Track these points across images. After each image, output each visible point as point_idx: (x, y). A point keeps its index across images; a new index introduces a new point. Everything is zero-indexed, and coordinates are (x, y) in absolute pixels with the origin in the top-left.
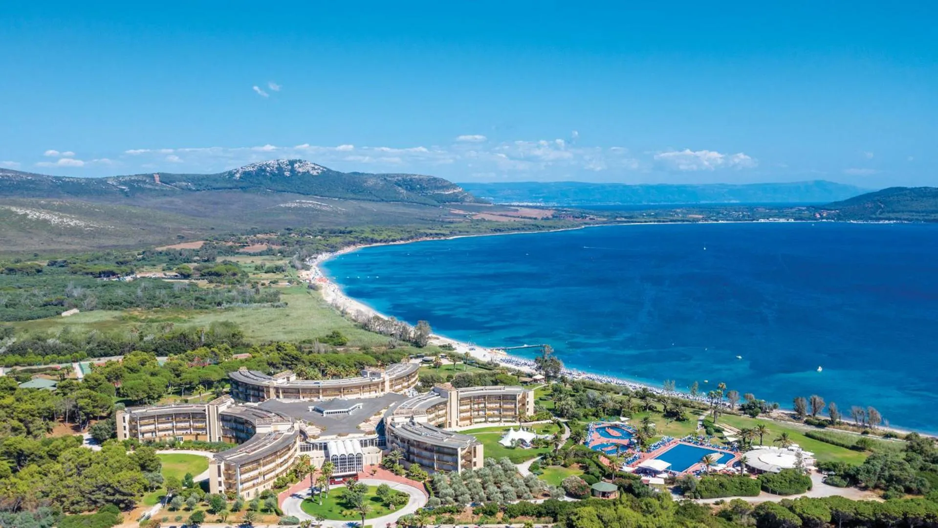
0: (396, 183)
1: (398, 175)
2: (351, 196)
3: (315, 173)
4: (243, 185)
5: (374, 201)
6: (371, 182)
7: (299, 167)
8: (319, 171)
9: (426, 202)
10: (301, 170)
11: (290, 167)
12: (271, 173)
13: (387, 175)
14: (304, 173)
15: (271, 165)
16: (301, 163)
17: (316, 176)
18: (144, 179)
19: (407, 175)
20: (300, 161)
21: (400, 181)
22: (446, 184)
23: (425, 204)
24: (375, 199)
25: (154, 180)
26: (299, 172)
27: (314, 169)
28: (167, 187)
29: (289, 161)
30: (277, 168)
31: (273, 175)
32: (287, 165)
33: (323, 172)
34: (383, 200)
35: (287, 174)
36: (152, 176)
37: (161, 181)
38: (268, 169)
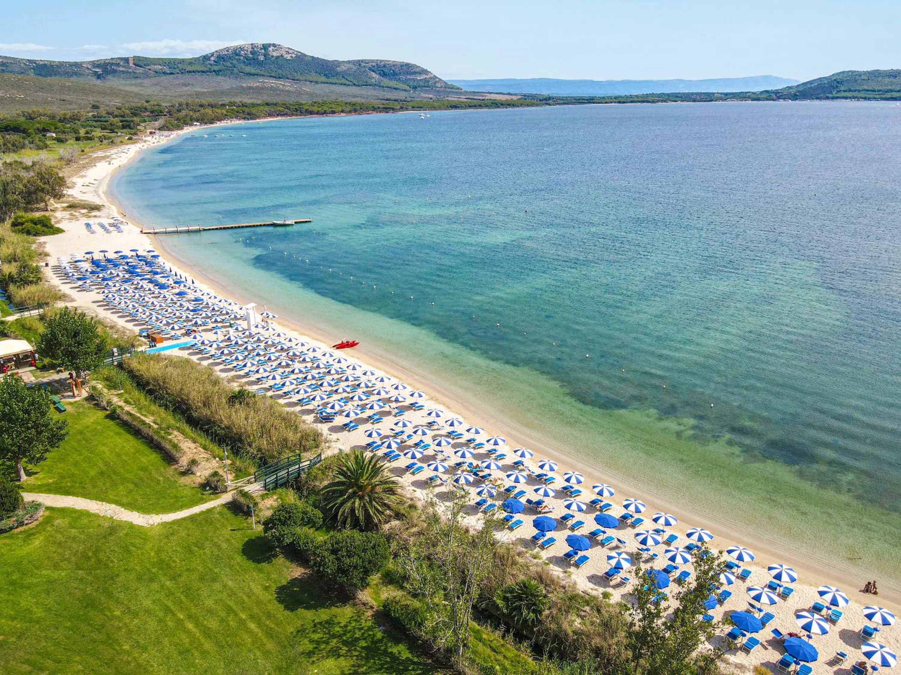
0: (370, 69)
1: (372, 61)
2: (324, 79)
3: (289, 57)
4: (216, 68)
5: (345, 85)
6: (343, 68)
7: (273, 51)
8: (294, 56)
9: (397, 87)
10: (275, 54)
11: (263, 51)
12: (245, 57)
13: (362, 61)
14: (277, 57)
15: (246, 49)
16: (275, 47)
17: (289, 60)
18: (118, 62)
19: (381, 61)
20: (274, 45)
21: (374, 67)
22: (417, 70)
23: (395, 89)
24: (347, 82)
25: (128, 63)
26: (273, 56)
27: (288, 53)
28: (140, 70)
29: (263, 45)
30: (251, 52)
31: (247, 60)
32: (261, 49)
33: (297, 56)
34: (354, 84)
35: (262, 58)
36: (126, 60)
37: (134, 64)
38: (242, 52)
